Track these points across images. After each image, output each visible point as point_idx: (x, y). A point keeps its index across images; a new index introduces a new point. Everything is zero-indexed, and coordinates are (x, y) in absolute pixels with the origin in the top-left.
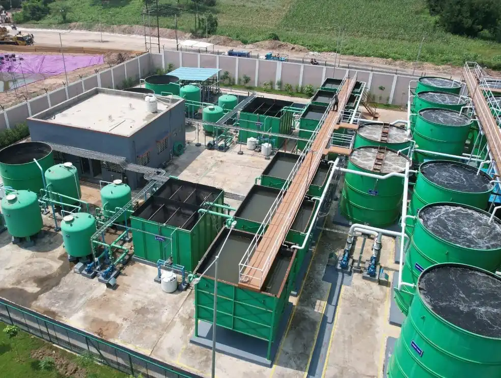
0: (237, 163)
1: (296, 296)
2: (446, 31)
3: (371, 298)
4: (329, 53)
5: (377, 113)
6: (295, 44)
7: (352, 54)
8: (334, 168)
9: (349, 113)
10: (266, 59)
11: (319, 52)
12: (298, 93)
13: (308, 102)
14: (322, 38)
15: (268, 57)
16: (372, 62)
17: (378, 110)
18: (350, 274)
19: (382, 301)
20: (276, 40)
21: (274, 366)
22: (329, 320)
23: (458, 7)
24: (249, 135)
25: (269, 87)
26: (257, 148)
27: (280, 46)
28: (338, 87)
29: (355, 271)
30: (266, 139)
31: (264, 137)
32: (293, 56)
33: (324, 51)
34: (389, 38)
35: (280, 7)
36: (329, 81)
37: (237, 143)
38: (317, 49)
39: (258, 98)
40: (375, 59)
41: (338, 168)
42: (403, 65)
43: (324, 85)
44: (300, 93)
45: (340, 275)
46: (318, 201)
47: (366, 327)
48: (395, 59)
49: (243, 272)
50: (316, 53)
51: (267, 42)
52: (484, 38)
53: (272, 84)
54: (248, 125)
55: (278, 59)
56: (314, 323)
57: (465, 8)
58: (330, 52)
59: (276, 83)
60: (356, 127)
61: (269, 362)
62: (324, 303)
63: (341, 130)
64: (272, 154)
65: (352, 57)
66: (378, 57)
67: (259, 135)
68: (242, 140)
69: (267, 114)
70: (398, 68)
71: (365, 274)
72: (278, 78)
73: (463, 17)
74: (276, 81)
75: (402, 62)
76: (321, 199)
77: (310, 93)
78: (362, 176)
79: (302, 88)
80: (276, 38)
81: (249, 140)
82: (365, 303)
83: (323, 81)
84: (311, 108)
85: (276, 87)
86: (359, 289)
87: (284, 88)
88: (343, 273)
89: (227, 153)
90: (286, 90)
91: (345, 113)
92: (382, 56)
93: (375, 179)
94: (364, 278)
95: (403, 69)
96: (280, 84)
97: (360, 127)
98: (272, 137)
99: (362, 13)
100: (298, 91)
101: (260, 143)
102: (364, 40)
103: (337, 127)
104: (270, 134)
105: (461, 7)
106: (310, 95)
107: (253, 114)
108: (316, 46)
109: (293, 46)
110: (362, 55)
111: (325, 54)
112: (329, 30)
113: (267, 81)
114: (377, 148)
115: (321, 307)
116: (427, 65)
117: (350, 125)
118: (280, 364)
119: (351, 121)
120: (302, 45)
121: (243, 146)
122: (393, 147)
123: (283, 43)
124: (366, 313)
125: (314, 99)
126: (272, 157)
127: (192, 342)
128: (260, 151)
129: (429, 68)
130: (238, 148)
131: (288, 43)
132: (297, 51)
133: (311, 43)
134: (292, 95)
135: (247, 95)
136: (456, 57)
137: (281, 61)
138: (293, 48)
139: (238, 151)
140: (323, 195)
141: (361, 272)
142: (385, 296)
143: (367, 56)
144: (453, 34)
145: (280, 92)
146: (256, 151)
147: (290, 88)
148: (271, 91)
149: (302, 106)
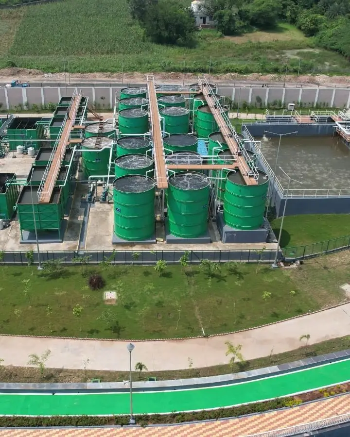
0: (14, 163)
1: (68, 216)
2: (152, 41)
3: (105, 210)
4: (61, 74)
5: (102, 117)
6: (31, 68)
7: (79, 72)
8: (74, 150)
9: (79, 119)
10: (12, 87)
11: (52, 73)
12: (42, 110)
13: (52, 115)
14: (53, 60)
15: (13, 85)
16: (95, 77)
17: (102, 114)
18: (93, 203)
19: (111, 210)
20: (14, 67)
21: (64, 242)
22: (86, 222)
23: (156, 23)
24: (17, 144)
25: (19, 108)
26: (25, 152)
27: (19, 72)
28: (70, 103)
29: (96, 201)
30: (29, 145)
31: (28, 144)
32: (32, 80)
33: (56, 72)
34: (107, 53)
35: (7, 30)
36: (63, 99)
37: (9, 152)
38: (50, 70)
39: (16, 118)
40: (98, 74)
41: (76, 150)
42: (118, 77)
43: (61, 103)
44: (45, 110)
45: (89, 204)
46: (68, 167)
47: (104, 220)
48: (113, 72)
49: (40, 196)
50: (50, 75)
51: (6, 70)
52: (180, 45)
53: (21, 105)
54: (15, 137)
55: (22, 85)
56: (79, 225)
57: (160, 24)
58: (61, 72)
59: (24, 104)
60: (84, 127)
61: (61, 240)
62: (82, 217)
63: (75, 130)
64: (35, 154)
65: (79, 75)
66: (100, 72)
67: (24, 142)
68: (13, 148)
69: (26, 128)
70: (115, 79)
71: (101, 201)
72: (25, 100)
73: (161, 30)
74: (24, 103)
75: (117, 74)
76: (70, 166)
77: (52, 109)
78: (90, 152)
79: (45, 106)
80: (13, 65)
81: (18, 147)
82: (103, 212)
83: (60, 99)
84: (54, 120)
85: (25, 108)
86: (99, 208)
87: (31, 108)
88: (90, 203)
89: (5, 159)
90: (33, 109)
91: (76, 119)
92: (103, 71)
93: (97, 152)
94: (101, 203)
95: (119, 80)
96: (27, 104)
97: (86, 127)
98: (34, 143)
99: (83, 29)
100: (42, 108)
101: (26, 149)
102: (87, 58)
103: (73, 129)
104: (32, 141)
105: (158, 22)
106: (53, 110)
107: (16, 130)
108: (49, 68)
109: (29, 70)
110: (87, 72)
111: (58, 75)
112: (57, 51)
113: (17, 104)
114: (96, 136)
115: (81, 218)
116: (137, 74)
117: (81, 126)
118: (65, 241)
119: (81, 124)
120: (37, 69)
121: (15, 153)
122: (105, 135)
123: (21, 69)
124: (103, 216)
125: (56, 113)
126: (36, 156)
127: (21, 243)
128: (27, 154)
129: (138, 76)
130: (11, 154)
131: (25, 69)
132: (33, 74)
133: (44, 66)
134: (38, 112)
135: (6, 117)
136: (157, 64)
137: (25, 87)
138: (30, 73)
139: (12, 156)
140: (70, 164)
141: (99, 201)
142: (112, 207)
143: (91, 72)
144: (157, 43)
145: (29, 111)
146: (24, 154)
147: (36, 107)
148: (21, 111)
149: (49, 119)
